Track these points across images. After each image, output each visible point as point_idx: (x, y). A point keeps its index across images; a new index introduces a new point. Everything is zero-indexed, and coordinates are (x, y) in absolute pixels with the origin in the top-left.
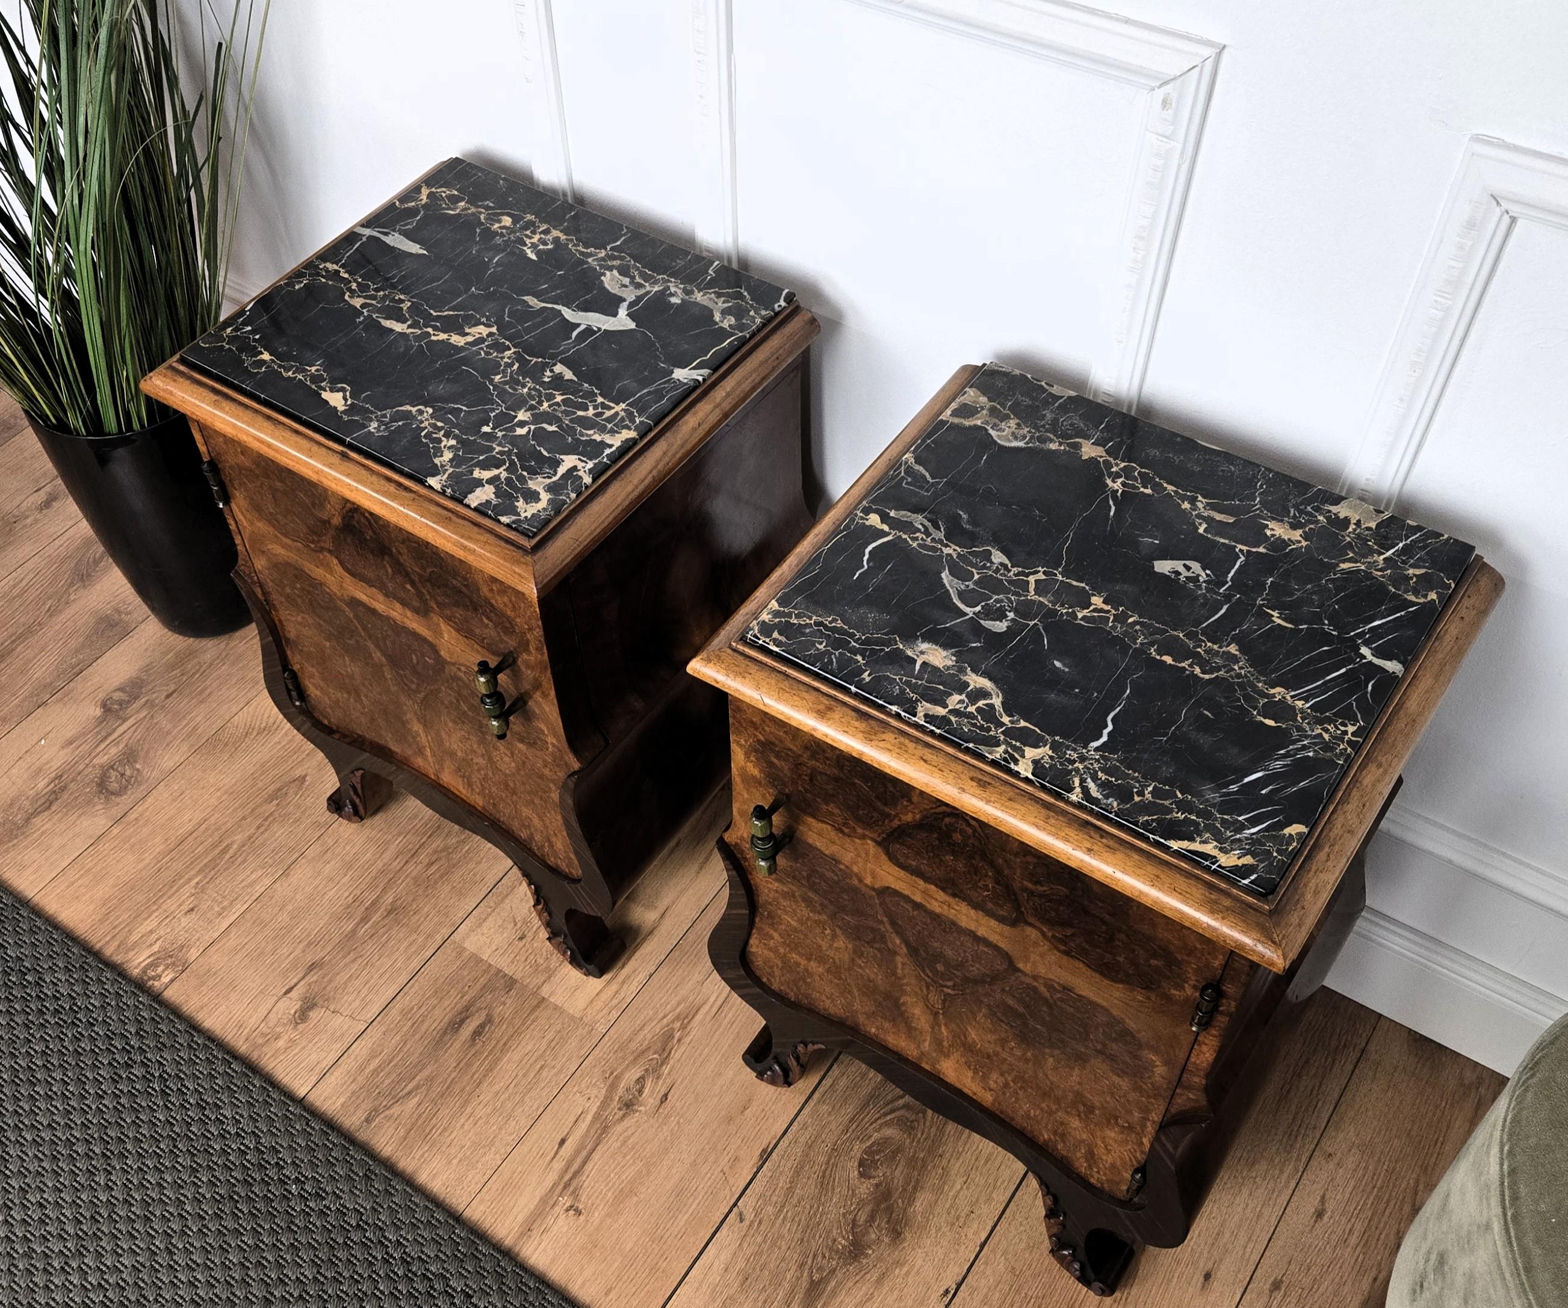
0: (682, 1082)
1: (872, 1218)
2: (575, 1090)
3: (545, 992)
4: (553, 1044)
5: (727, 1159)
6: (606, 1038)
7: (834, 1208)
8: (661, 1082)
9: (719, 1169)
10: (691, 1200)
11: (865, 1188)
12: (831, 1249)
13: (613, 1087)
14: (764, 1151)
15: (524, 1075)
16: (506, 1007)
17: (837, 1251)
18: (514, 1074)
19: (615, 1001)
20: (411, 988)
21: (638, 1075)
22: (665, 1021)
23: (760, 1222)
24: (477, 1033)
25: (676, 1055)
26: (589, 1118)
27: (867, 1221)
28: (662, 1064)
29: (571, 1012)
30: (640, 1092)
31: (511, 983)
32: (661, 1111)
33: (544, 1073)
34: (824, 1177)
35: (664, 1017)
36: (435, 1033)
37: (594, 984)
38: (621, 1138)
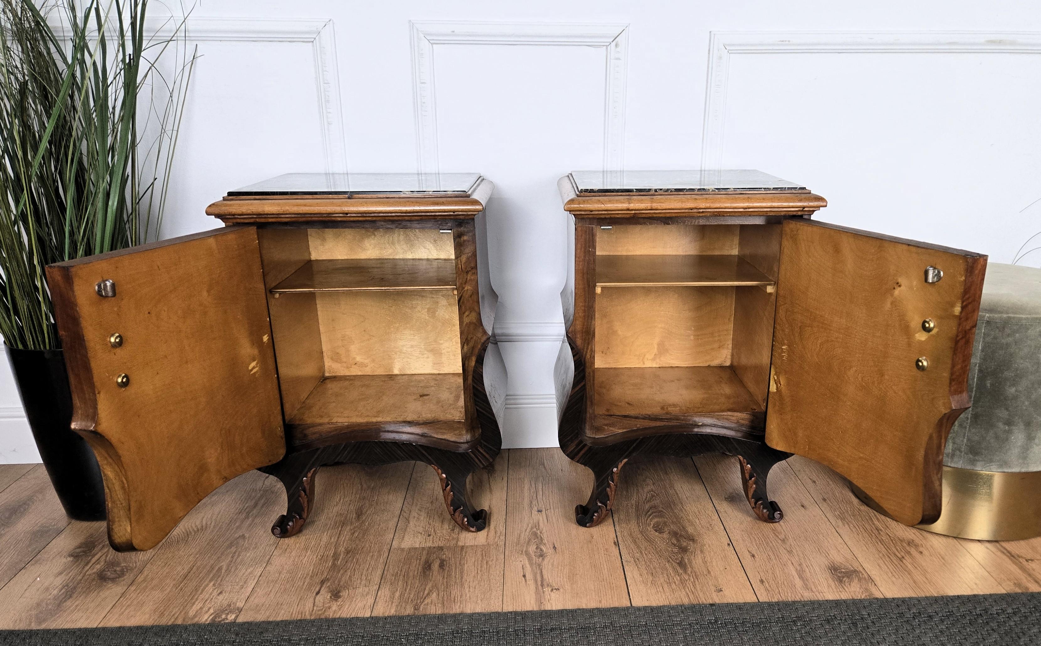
0: (556, 541)
1: (678, 541)
2: (511, 561)
3: (460, 544)
4: (484, 555)
5: (602, 551)
6: (507, 544)
7: (661, 545)
8: (547, 545)
9: (603, 555)
10: (602, 566)
11: (665, 535)
12: (675, 553)
13: (527, 554)
14: (615, 543)
15: (481, 567)
16: (447, 555)
17: (677, 553)
18: (476, 569)
19: (498, 535)
20: (389, 567)
21: (535, 547)
22: (528, 531)
23: (638, 559)
24: (442, 566)
25: (545, 536)
26: (528, 566)
27: (678, 542)
28: (542, 541)
29: (480, 544)
30: (541, 550)
31: (441, 548)
32: (557, 551)
33: (490, 563)
34: (646, 539)
35: (526, 530)
36: (419, 574)
37: (483, 534)
38: (550, 564)
